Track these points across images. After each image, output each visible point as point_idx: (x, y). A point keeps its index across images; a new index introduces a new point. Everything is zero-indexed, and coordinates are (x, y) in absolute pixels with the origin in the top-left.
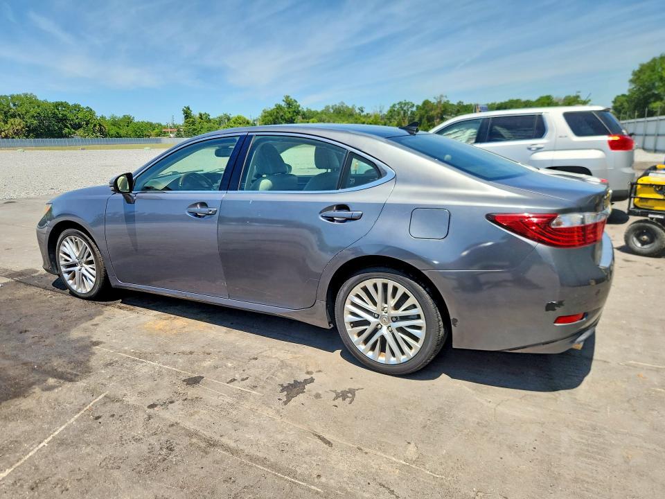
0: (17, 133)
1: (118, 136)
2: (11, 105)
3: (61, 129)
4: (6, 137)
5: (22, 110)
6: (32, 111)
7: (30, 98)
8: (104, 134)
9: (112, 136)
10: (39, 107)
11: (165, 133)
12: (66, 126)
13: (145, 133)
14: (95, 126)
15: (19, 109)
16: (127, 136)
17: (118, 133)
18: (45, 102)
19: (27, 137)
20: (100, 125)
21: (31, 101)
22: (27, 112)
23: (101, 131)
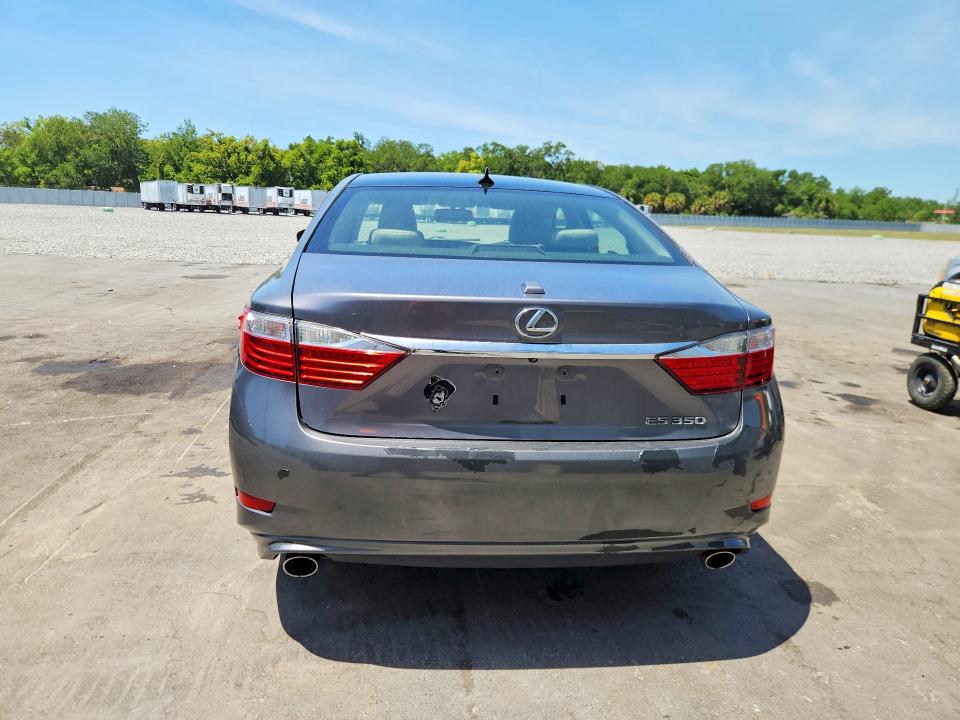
0: (719, 210)
1: (854, 217)
2: (724, 174)
3: (774, 205)
4: (705, 213)
5: (734, 181)
6: (745, 183)
7: (748, 165)
8: (831, 214)
9: (842, 217)
10: (755, 175)
11: (939, 215)
12: (782, 202)
13: (900, 214)
14: (820, 201)
15: (732, 179)
16: (868, 217)
17: (853, 213)
18: (764, 171)
19: (730, 214)
20: (828, 201)
21: (746, 168)
22: (739, 182)
23: (826, 209)
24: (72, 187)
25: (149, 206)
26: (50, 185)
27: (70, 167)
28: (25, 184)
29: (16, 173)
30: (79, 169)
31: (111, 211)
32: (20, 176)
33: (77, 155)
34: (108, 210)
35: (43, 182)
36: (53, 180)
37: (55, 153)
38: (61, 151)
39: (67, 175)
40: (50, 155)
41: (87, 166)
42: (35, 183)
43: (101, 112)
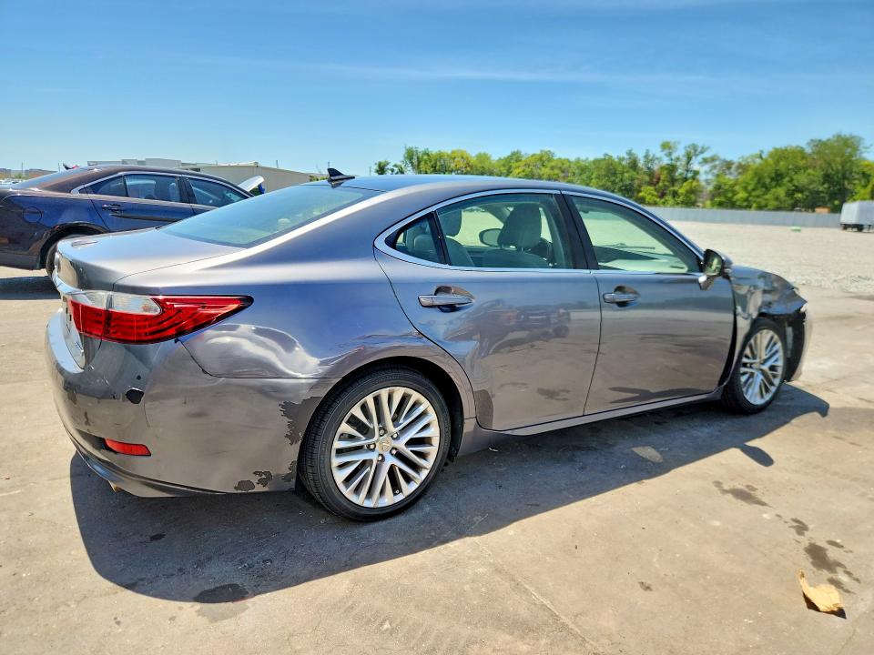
24: (778, 209)
25: (846, 227)
26: (760, 208)
27: (781, 192)
28: (741, 207)
29: (736, 197)
30: (790, 194)
31: (799, 231)
32: (737, 200)
33: (791, 181)
34: (795, 230)
35: (754, 205)
36: (763, 203)
37: (772, 179)
38: (778, 178)
39: (777, 199)
40: (768, 181)
41: (798, 190)
42: (749, 207)
43: (824, 139)
